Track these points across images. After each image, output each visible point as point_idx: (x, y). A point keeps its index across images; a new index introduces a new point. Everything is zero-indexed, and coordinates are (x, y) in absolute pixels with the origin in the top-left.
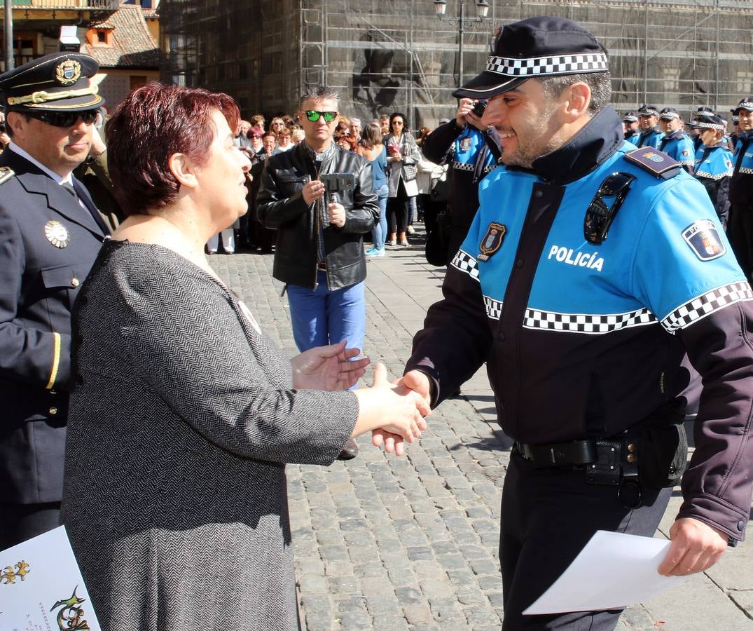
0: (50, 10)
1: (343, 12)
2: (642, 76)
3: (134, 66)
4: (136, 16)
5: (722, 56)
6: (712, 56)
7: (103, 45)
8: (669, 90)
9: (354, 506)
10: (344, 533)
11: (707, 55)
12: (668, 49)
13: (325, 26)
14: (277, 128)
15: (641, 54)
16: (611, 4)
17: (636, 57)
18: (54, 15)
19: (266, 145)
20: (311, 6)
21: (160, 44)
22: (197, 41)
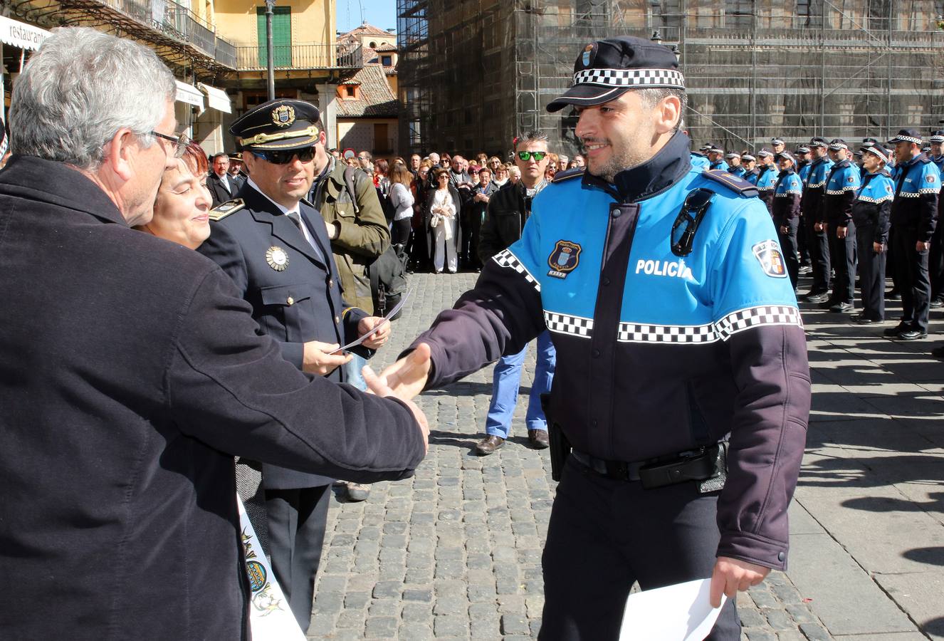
0: (306, 70)
1: (552, 63)
2: (819, 112)
3: (377, 115)
4: (379, 73)
5: (894, 92)
6: (885, 92)
7: (351, 98)
8: (844, 124)
9: (545, 489)
10: (533, 512)
11: (880, 91)
12: (843, 87)
13: (537, 76)
14: (494, 166)
15: (818, 92)
16: (791, 48)
17: (814, 95)
18: (310, 74)
19: (482, 180)
20: (525, 59)
21: (398, 96)
22: (429, 92)
